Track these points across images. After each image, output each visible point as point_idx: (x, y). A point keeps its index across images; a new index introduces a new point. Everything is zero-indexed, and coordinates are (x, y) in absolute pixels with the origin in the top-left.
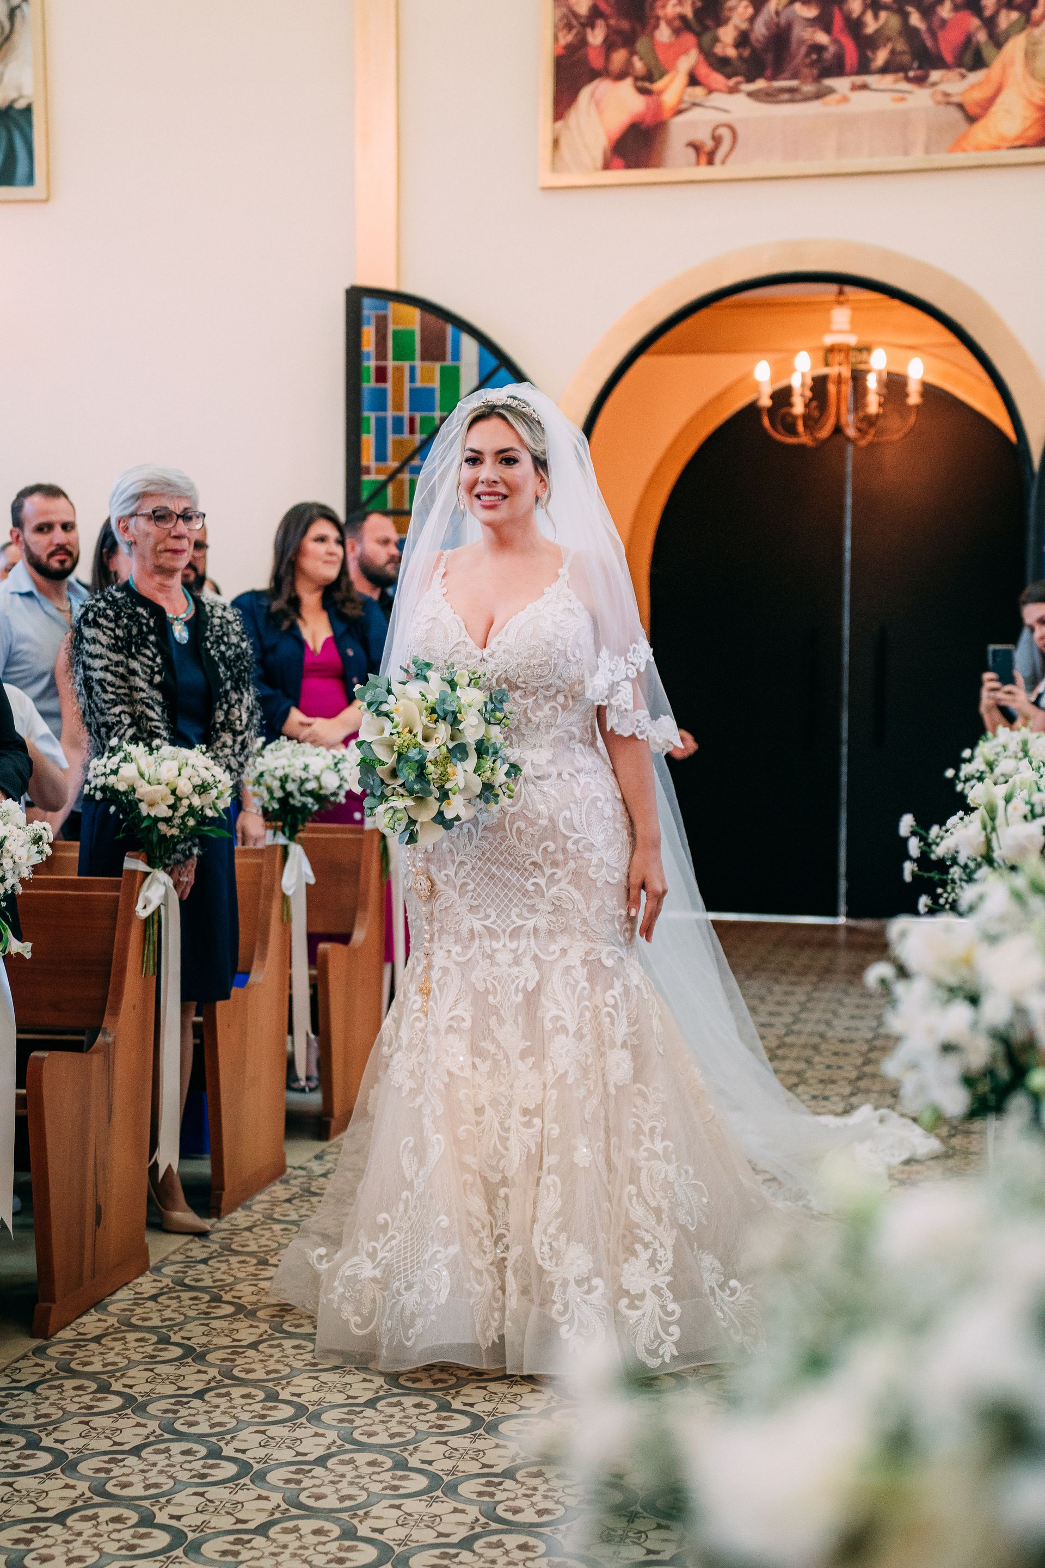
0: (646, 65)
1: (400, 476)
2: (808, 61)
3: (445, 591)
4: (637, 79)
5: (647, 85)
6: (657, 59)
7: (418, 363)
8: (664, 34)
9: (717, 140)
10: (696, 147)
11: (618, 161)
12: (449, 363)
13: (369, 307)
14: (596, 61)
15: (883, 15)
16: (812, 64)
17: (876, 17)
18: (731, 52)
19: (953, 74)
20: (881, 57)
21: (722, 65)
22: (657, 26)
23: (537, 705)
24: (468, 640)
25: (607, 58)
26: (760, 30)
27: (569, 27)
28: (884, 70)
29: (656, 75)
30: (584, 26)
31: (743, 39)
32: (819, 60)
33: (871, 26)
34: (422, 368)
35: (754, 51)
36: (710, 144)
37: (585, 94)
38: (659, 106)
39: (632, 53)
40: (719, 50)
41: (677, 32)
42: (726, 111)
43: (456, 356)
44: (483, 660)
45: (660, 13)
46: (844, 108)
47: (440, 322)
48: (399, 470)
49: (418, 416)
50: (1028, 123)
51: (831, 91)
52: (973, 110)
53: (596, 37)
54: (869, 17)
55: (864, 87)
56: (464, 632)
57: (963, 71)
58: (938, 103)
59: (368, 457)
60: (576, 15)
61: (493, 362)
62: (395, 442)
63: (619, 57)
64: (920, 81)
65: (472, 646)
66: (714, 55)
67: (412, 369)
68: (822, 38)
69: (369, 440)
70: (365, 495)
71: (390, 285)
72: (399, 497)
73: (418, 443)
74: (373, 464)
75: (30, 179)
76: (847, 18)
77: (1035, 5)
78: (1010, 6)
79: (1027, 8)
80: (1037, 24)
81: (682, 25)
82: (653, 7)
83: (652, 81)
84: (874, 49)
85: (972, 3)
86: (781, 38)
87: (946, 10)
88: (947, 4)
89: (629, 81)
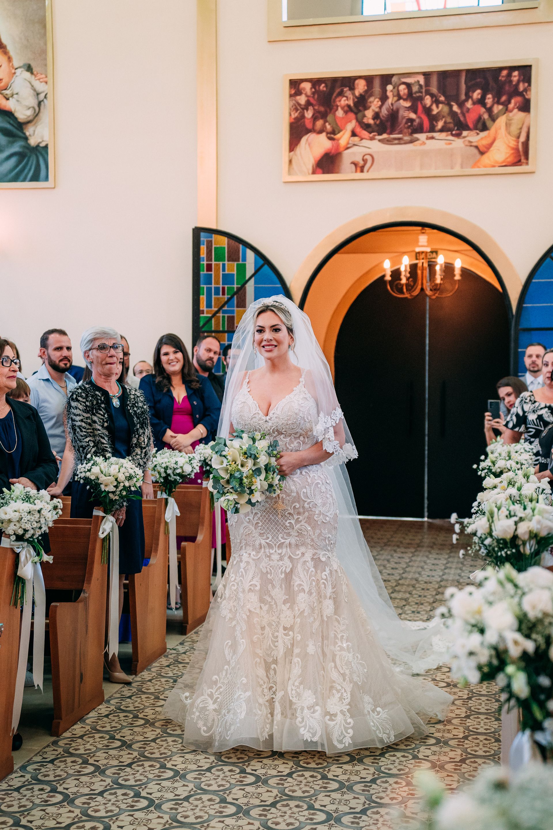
0: (332, 127)
1: (218, 315)
2: (406, 126)
3: (249, 390)
4: (327, 133)
5: (332, 136)
6: (337, 124)
7: (226, 262)
8: (340, 113)
9: (365, 161)
10: (355, 164)
11: (319, 170)
12: (241, 262)
13: (203, 237)
14: (309, 125)
15: (441, 106)
16: (409, 127)
17: (437, 107)
18: (371, 122)
19: (473, 133)
20: (440, 124)
21: (367, 127)
22: (337, 110)
23: (291, 442)
24: (260, 412)
25: (314, 124)
26: (384, 112)
27: (296, 110)
28: (442, 130)
29: (337, 132)
30: (303, 109)
31: (376, 116)
32: (412, 125)
33: (435, 111)
34: (228, 265)
35: (381, 121)
36: (361, 163)
37: (304, 140)
38: (338, 146)
39: (326, 121)
40: (365, 120)
41: (346, 112)
42: (369, 148)
43: (244, 259)
44: (266, 421)
45: (338, 104)
46: (423, 147)
47: (237, 244)
48: (217, 312)
49: (226, 286)
50: (508, 155)
51: (417, 140)
52: (482, 149)
53: (309, 114)
54: (434, 107)
55: (432, 138)
56: (258, 409)
57: (478, 131)
58: (467, 146)
59: (203, 306)
60: (299, 104)
61: (261, 262)
62: (215, 298)
63: (319, 123)
64: (458, 135)
65: (261, 415)
66: (364, 123)
67: (224, 265)
68: (413, 116)
69: (203, 298)
70: (201, 324)
71: (213, 227)
72: (217, 324)
73: (226, 300)
74: (205, 309)
75: (47, 179)
76: (424, 107)
77: (509, 102)
78: (498, 103)
79: (506, 104)
80: (511, 111)
81: (348, 109)
82: (334, 101)
83: (335, 134)
84: (437, 121)
85: (481, 102)
86: (394, 115)
87: (469, 104)
88: (470, 102)
89: (324, 134)
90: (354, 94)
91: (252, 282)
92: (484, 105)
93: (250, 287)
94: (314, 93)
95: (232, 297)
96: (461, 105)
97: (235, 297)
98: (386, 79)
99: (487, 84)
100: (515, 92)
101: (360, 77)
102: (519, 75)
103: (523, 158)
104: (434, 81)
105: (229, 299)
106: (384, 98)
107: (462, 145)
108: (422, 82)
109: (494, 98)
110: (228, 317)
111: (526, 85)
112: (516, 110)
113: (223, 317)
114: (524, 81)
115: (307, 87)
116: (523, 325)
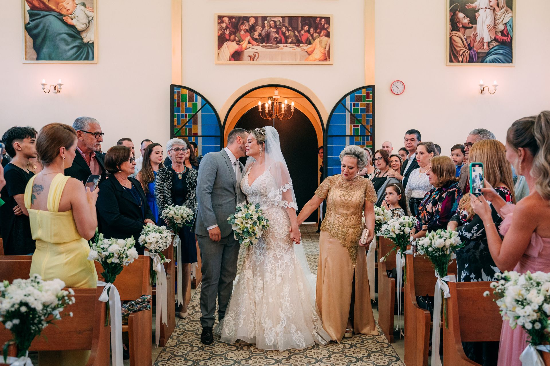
0: (239, 39)
1: (183, 128)
4: (236, 42)
6: (241, 38)
7: (187, 102)
8: (242, 32)
9: (255, 56)
10: (250, 57)
11: (233, 59)
12: (195, 102)
13: (176, 90)
14: (228, 38)
15: (290, 32)
16: (275, 41)
17: (288, 32)
18: (258, 37)
19: (305, 45)
20: (290, 40)
21: (255, 40)
25: (230, 37)
26: (263, 33)
27: (221, 30)
28: (291, 43)
30: (224, 30)
31: (260, 35)
32: (277, 40)
33: (287, 34)
35: (262, 37)
36: (253, 56)
37: (225, 44)
38: (242, 48)
39: (236, 36)
40: (255, 37)
41: (245, 32)
42: (256, 49)
43: (197, 101)
46: (282, 50)
47: (193, 93)
48: (183, 126)
49: (187, 114)
50: (320, 56)
51: (279, 47)
52: (309, 53)
53: (227, 32)
55: (286, 46)
58: (302, 51)
59: (176, 124)
60: (222, 27)
61: (205, 102)
62: (182, 120)
63: (232, 37)
64: (298, 46)
65: (249, 186)
67: (186, 103)
68: (277, 36)
69: (176, 119)
70: (175, 132)
71: (181, 85)
72: (183, 132)
73: (187, 120)
74: (177, 125)
75: (93, 59)
76: (282, 32)
77: (321, 33)
78: (316, 32)
79: (319, 33)
80: (322, 37)
81: (246, 31)
82: (240, 27)
83: (240, 42)
84: (288, 39)
85: (308, 31)
86: (268, 35)
87: (303, 32)
88: (303, 31)
89: (235, 42)
90: (249, 24)
91: (200, 112)
92: (309, 33)
93: (200, 114)
94: (230, 23)
95: (191, 119)
96: (299, 32)
98: (264, 18)
99: (310, 23)
100: (323, 28)
101: (252, 17)
102: (325, 21)
103: (327, 58)
104: (287, 20)
105: (189, 120)
106: (263, 27)
107: (300, 51)
108: (281, 21)
109: (314, 30)
110: (189, 129)
111: (328, 25)
112: (324, 36)
113: (186, 129)
114: (327, 24)
115: (226, 19)
116: (329, 134)
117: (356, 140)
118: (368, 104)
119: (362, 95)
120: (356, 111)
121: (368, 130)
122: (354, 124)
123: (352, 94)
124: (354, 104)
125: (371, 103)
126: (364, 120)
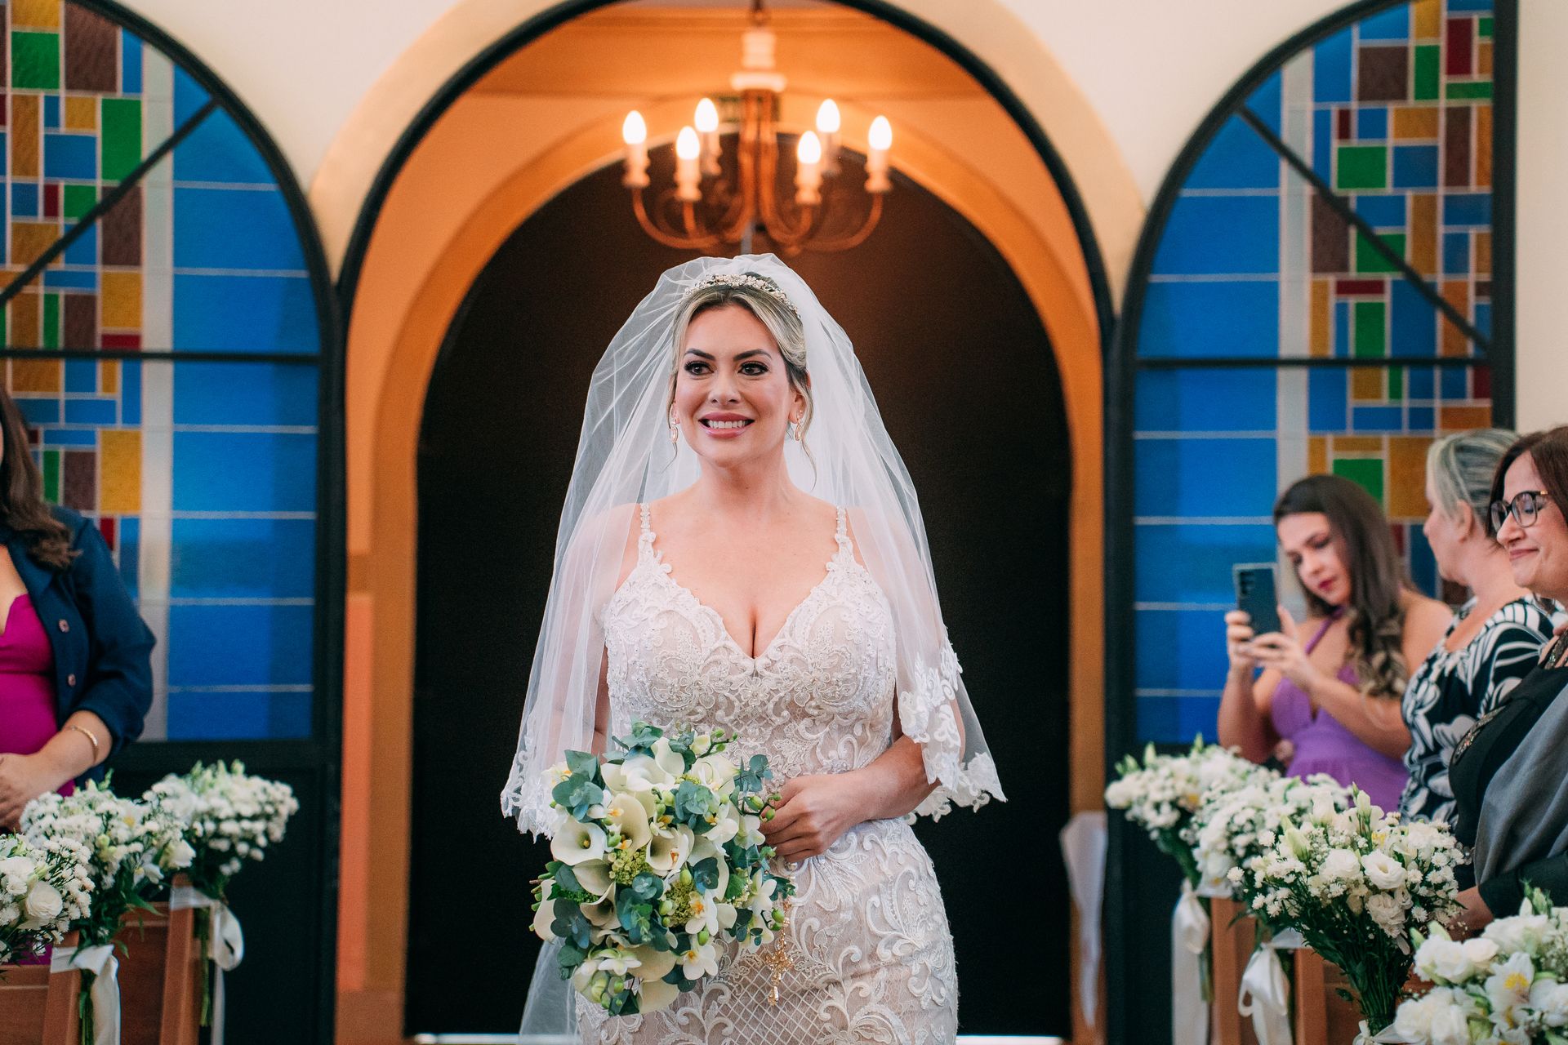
1: (28, 290)
3: (667, 568)
7: (62, 92)
12: (119, 94)
23: (831, 743)
24: (731, 643)
34: (68, 99)
43: (134, 82)
44: (755, 674)
47: (103, 24)
48: (25, 278)
49: (62, 184)
56: (724, 632)
61: (202, 97)
62: (17, 229)
65: (738, 653)
67: (52, 104)
72: (25, 325)
73: (61, 233)
91: (165, 168)
93: (158, 190)
95: (87, 223)
97: (99, 223)
105: (73, 234)
110: (69, 300)
113: (51, 300)
116: (1151, 345)
117: (1360, 394)
118: (1458, 120)
119: (1412, 43)
120: (1362, 167)
121: (1455, 317)
122: (1344, 267)
123: (1331, 44)
124: (1344, 116)
125: (1479, 109)
126: (1425, 236)
